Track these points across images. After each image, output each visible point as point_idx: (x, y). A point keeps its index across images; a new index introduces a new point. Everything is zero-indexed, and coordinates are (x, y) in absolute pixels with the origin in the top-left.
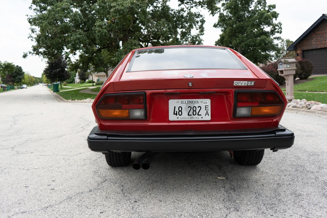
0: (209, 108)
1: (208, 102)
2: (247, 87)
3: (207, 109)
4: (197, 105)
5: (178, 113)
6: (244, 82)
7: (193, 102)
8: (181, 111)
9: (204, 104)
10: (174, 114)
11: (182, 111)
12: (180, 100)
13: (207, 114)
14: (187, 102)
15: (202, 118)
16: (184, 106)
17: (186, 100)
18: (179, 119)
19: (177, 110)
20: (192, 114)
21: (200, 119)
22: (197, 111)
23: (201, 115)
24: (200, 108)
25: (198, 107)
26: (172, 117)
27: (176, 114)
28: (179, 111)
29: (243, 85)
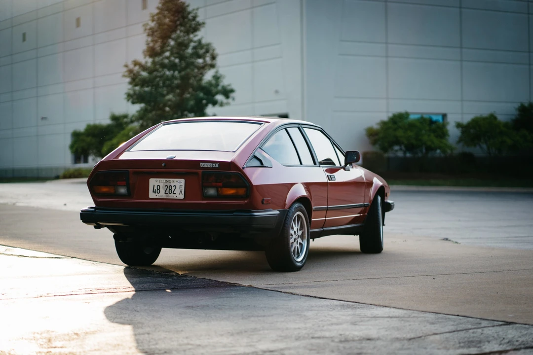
0: (183, 188)
1: (182, 181)
2: (213, 168)
3: (181, 188)
4: (172, 185)
6: (209, 164)
7: (170, 182)
8: (159, 189)
9: (178, 183)
10: (153, 192)
12: (158, 179)
13: (181, 193)
14: (164, 181)
15: (176, 196)
16: (162, 185)
17: (164, 179)
18: (157, 197)
19: (156, 188)
20: (168, 193)
21: (175, 198)
22: (173, 190)
23: (175, 194)
24: (175, 187)
26: (152, 195)
27: (155, 192)
28: (158, 189)
29: (209, 166)
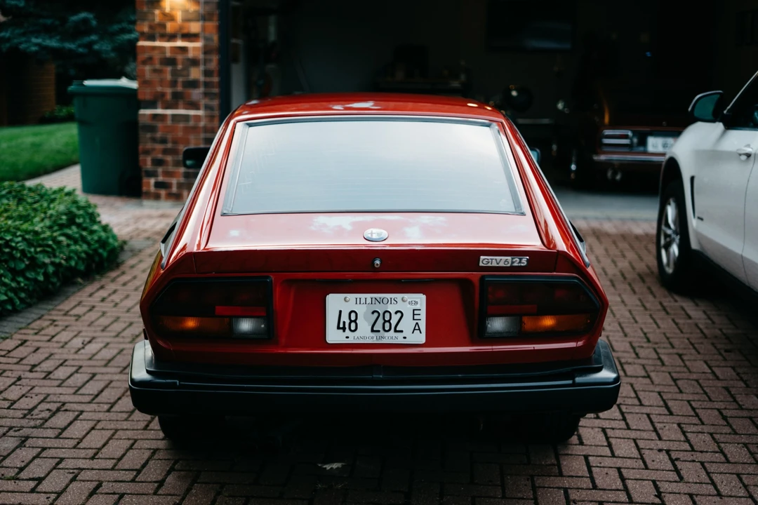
0: (423, 316)
1: (420, 300)
2: (512, 268)
3: (416, 317)
4: (392, 309)
5: (347, 326)
6: (504, 258)
7: (385, 301)
8: (355, 321)
9: (409, 306)
10: (339, 328)
11: (357, 322)
12: (353, 296)
13: (417, 328)
14: (369, 301)
15: (405, 338)
16: (362, 310)
17: (369, 296)
18: (351, 341)
19: (345, 318)
20: (381, 329)
21: (400, 340)
22: (394, 322)
23: (402, 331)
24: (399, 315)
25: (396, 313)
26: (334, 336)
27: (344, 329)
28: (351, 321)
29: (502, 264)
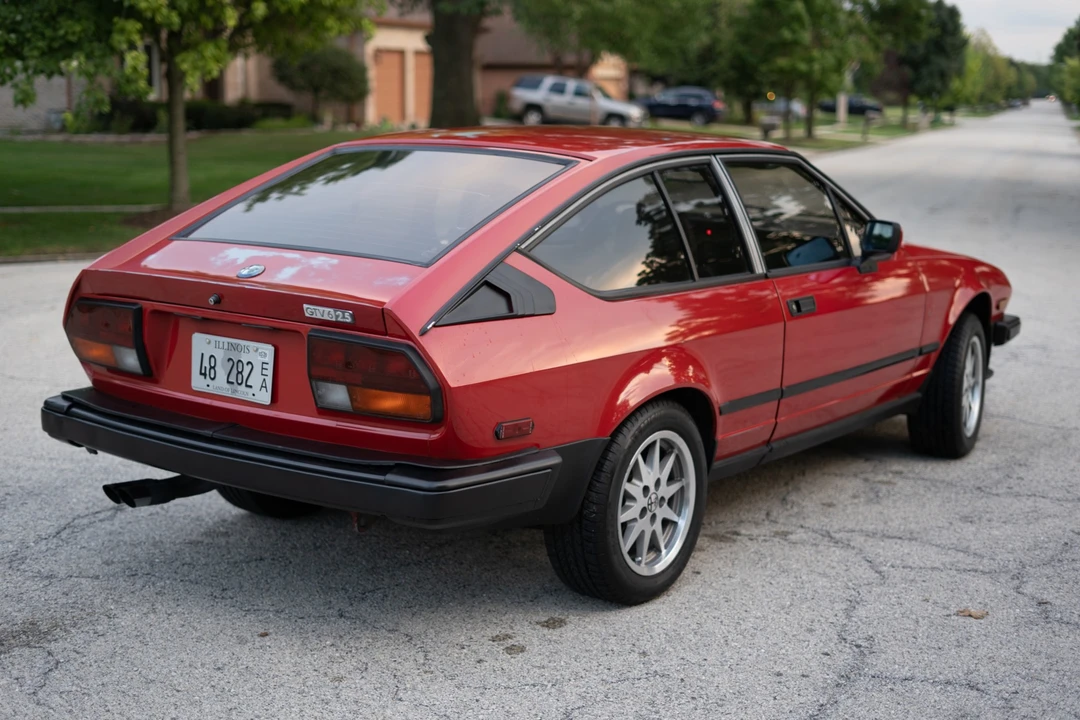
0: (270, 372)
1: (268, 351)
2: (338, 323)
3: (265, 372)
4: (244, 358)
5: (208, 373)
6: (327, 310)
7: (239, 348)
8: (214, 368)
9: (259, 358)
10: (201, 374)
11: (217, 368)
12: (214, 338)
13: (264, 385)
14: (226, 346)
15: (253, 395)
16: (220, 355)
17: (226, 340)
18: (210, 390)
19: (206, 363)
20: (234, 381)
21: (250, 398)
22: (245, 375)
23: (251, 387)
24: (250, 366)
25: (248, 364)
26: (198, 383)
27: (205, 375)
28: (211, 368)
29: (326, 317)
